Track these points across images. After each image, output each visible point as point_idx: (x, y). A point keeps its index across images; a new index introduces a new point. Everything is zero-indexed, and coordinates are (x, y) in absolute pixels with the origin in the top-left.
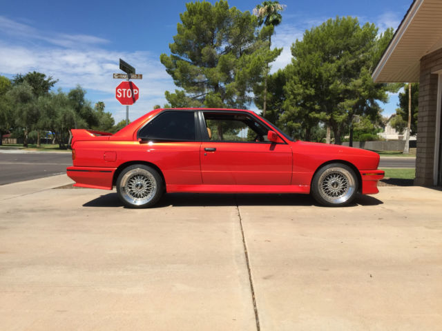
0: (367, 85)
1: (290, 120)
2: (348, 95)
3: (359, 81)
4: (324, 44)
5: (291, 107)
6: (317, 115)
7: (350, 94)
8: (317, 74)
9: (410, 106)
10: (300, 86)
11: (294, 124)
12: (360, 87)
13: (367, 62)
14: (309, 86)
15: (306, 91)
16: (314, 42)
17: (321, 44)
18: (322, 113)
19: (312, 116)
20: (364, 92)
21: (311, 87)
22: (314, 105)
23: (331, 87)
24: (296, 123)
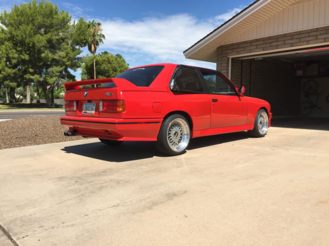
0: (70, 57)
1: (7, 80)
2: (55, 63)
3: (62, 54)
4: (33, 20)
5: (7, 69)
6: (32, 77)
7: (56, 62)
8: (31, 43)
9: (95, 75)
10: (15, 51)
11: (11, 84)
12: (64, 58)
13: (66, 40)
14: (23, 52)
15: (21, 56)
16: (25, 16)
17: (31, 19)
18: (36, 75)
19: (27, 77)
20: (67, 62)
21: (26, 53)
22: (28, 68)
23: (43, 55)
24: (12, 82)
